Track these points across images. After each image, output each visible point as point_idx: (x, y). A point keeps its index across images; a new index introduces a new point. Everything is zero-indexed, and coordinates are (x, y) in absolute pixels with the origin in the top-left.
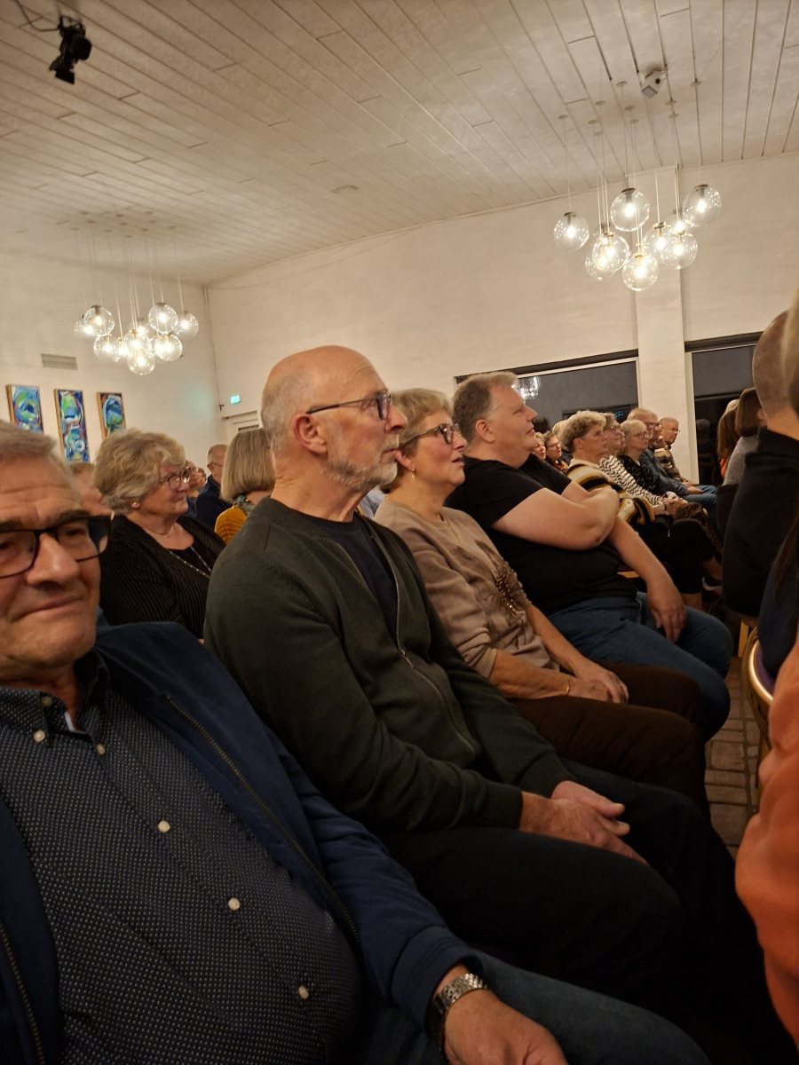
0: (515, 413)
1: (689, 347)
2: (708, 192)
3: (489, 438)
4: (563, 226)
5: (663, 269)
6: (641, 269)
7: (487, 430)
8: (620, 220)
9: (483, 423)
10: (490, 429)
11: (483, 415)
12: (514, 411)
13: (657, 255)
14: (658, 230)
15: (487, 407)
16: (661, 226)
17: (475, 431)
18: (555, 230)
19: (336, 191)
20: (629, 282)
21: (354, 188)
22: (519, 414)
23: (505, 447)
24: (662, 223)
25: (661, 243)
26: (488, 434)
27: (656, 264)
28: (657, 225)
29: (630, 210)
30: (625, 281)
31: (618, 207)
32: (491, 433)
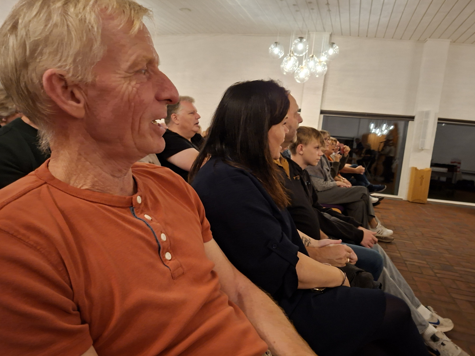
0: (190, 113)
1: (322, 112)
2: (334, 46)
3: (177, 122)
4: (274, 47)
5: (312, 75)
6: (303, 74)
7: (177, 119)
8: (296, 51)
9: (175, 115)
10: (178, 118)
11: (175, 111)
12: (189, 112)
13: (310, 69)
14: (311, 58)
15: (177, 108)
16: (312, 56)
17: (171, 118)
18: (270, 48)
19: (181, 9)
20: (297, 78)
21: (190, 10)
22: (192, 115)
23: (183, 128)
24: (313, 56)
25: (311, 64)
26: (177, 121)
27: (309, 73)
28: (311, 56)
29: (300, 46)
30: (295, 77)
31: (296, 44)
32: (178, 120)
